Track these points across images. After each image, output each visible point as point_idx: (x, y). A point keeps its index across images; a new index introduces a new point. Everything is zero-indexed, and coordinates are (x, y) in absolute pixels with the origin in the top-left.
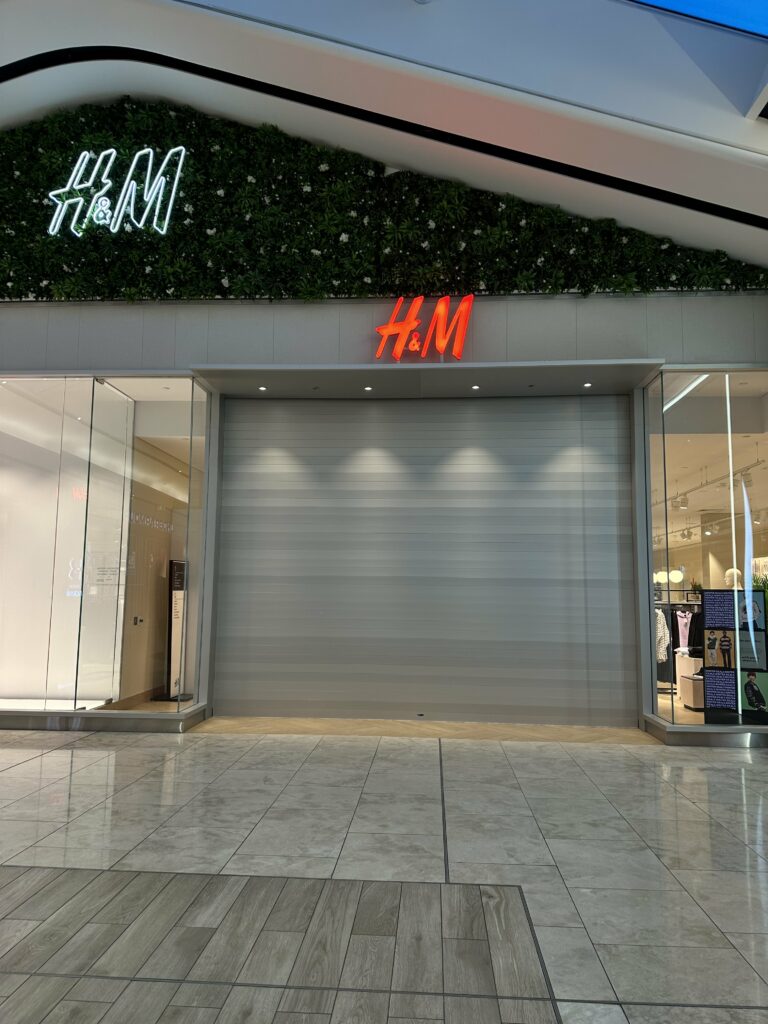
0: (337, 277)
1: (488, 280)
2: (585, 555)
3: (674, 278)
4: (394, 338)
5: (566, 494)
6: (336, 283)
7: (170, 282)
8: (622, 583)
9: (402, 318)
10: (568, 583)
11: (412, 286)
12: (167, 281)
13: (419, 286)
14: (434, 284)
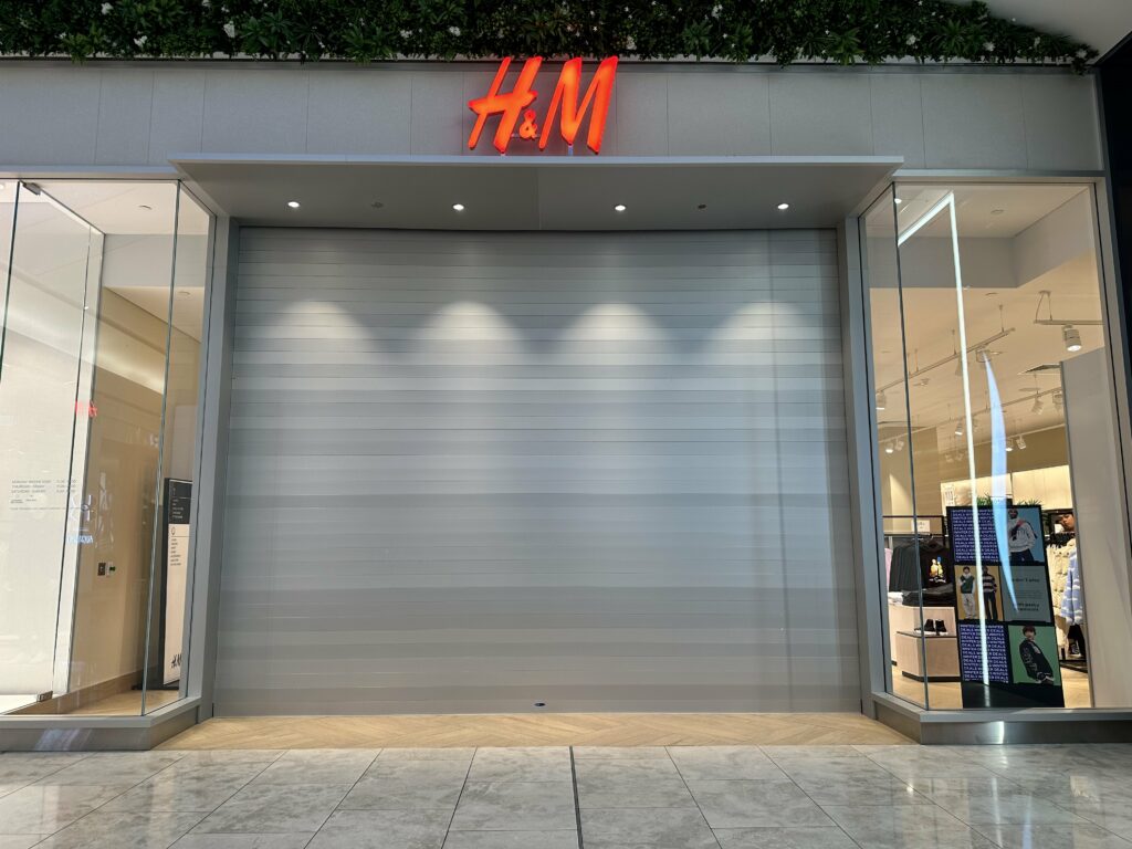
0: (406, 25)
1: (640, 35)
2: (779, 459)
3: (912, 40)
4: (495, 118)
5: (750, 371)
6: (405, 34)
7: (141, 28)
8: (833, 498)
9: (508, 90)
10: (756, 500)
11: (523, 41)
12: (136, 27)
13: (534, 41)
14: (557, 39)
